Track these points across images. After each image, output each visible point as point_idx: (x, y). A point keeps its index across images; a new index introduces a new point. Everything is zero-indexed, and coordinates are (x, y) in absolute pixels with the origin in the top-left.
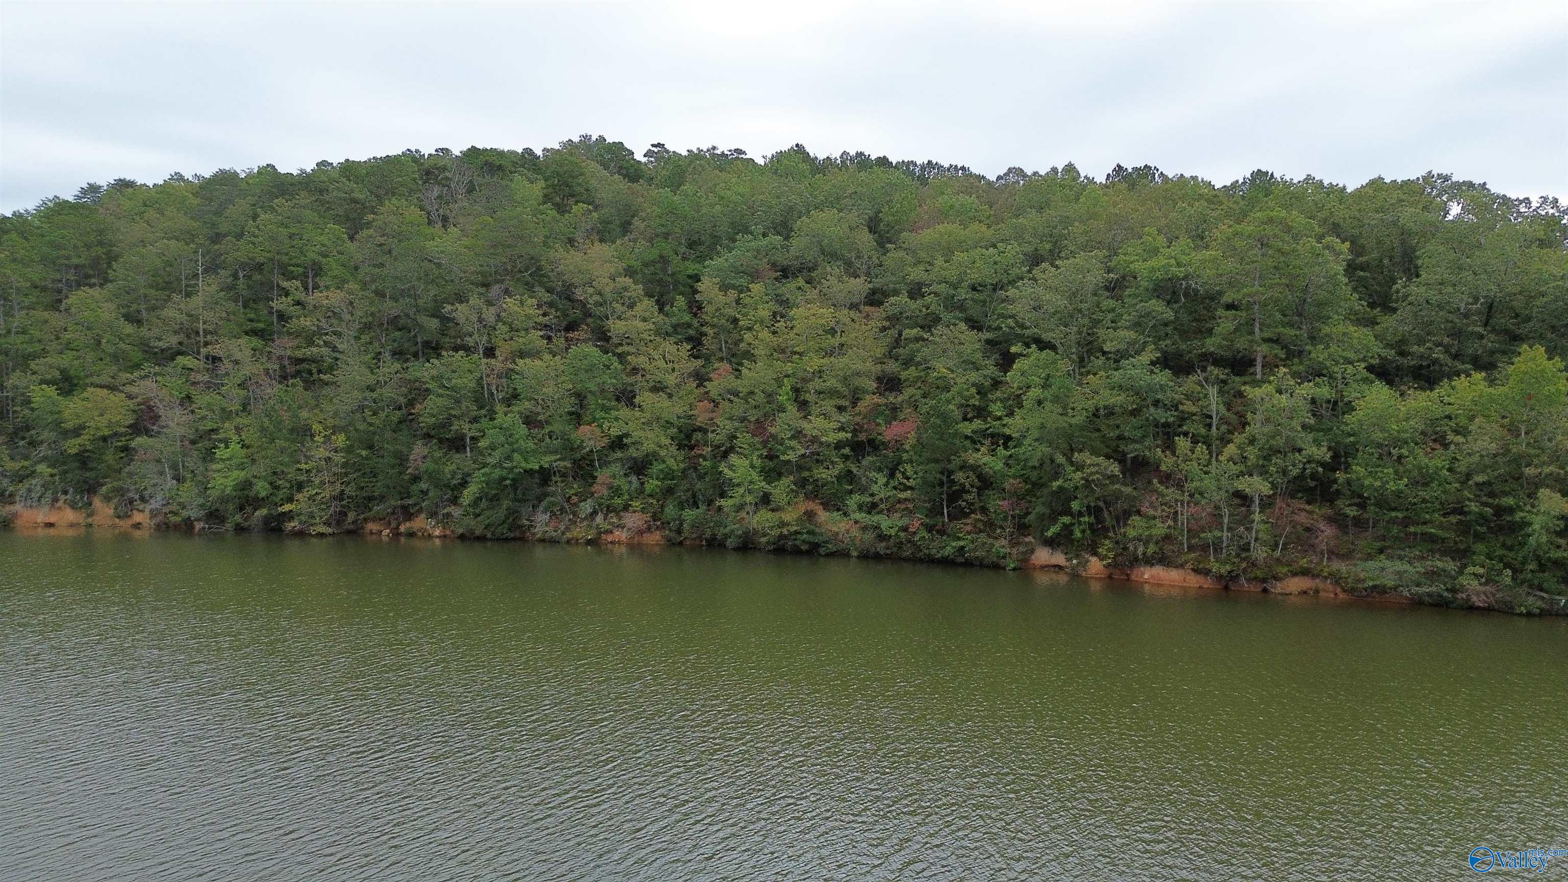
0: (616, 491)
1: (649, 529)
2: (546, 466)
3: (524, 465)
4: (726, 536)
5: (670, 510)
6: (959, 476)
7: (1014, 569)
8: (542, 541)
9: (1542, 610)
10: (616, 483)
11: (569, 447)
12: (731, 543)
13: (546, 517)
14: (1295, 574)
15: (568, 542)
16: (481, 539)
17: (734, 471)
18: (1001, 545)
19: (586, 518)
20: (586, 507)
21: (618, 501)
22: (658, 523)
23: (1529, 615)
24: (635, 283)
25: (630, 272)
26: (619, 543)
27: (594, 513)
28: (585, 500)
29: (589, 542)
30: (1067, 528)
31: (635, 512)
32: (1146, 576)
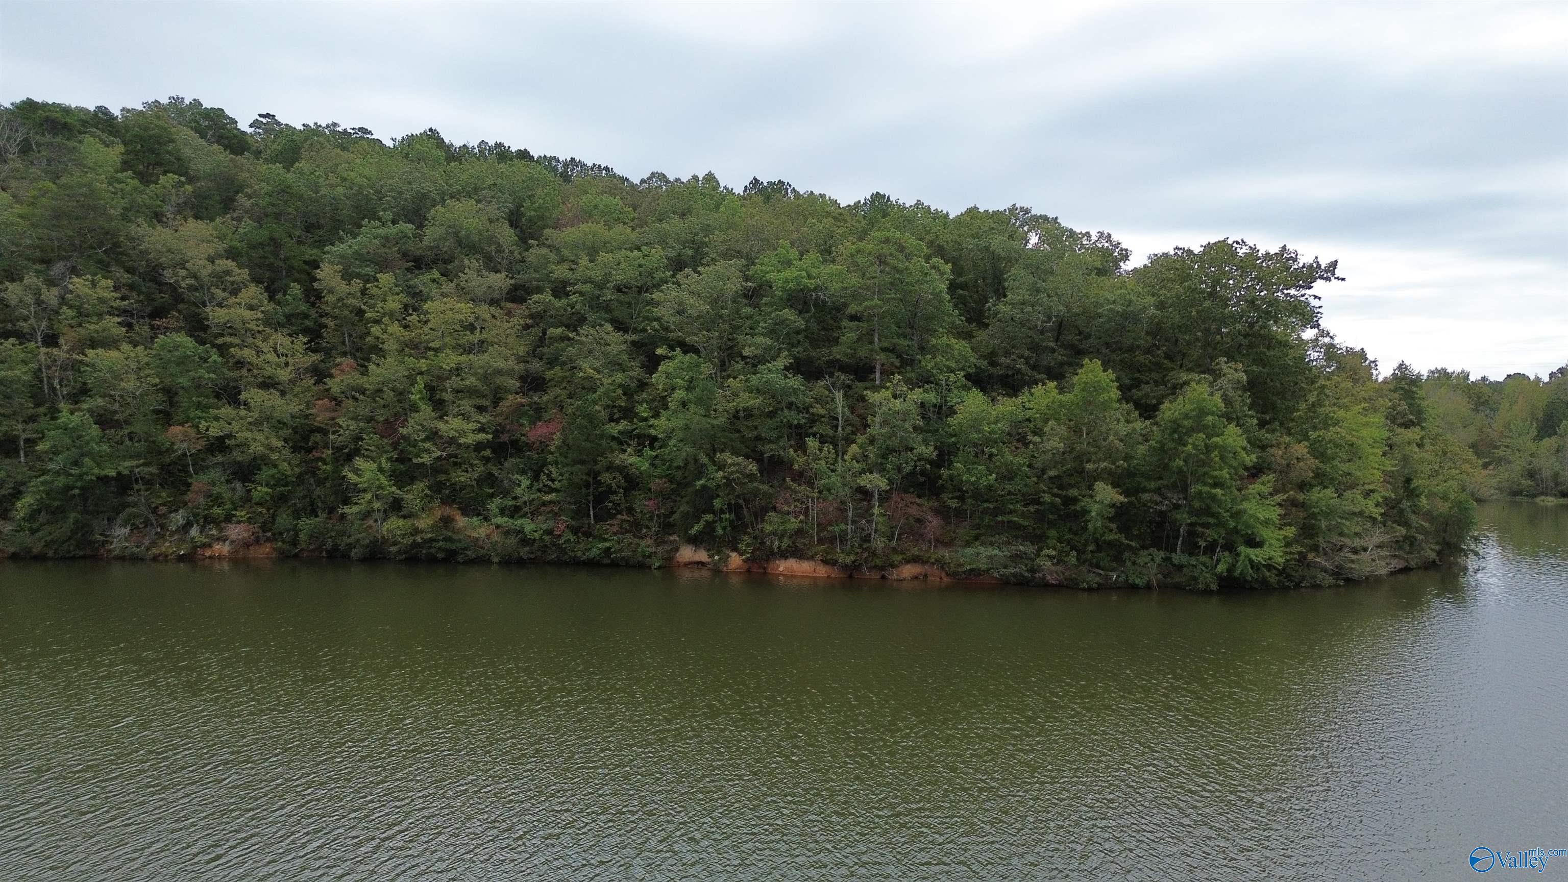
0: (217, 500)
1: (257, 541)
2: (126, 472)
3: (96, 471)
4: (350, 546)
5: (284, 520)
6: (606, 477)
7: (659, 568)
8: (121, 558)
9: (1099, 584)
10: (216, 490)
11: (155, 451)
12: (355, 553)
13: (126, 531)
14: (908, 562)
15: (155, 559)
16: (40, 558)
17: (359, 476)
18: (646, 545)
19: (177, 531)
20: (179, 518)
21: (216, 511)
22: (269, 534)
23: (1090, 590)
24: (240, 266)
25: (232, 254)
26: (220, 558)
27: (188, 525)
28: (176, 511)
29: (181, 559)
30: (710, 526)
31: (239, 522)
32: (781, 569)
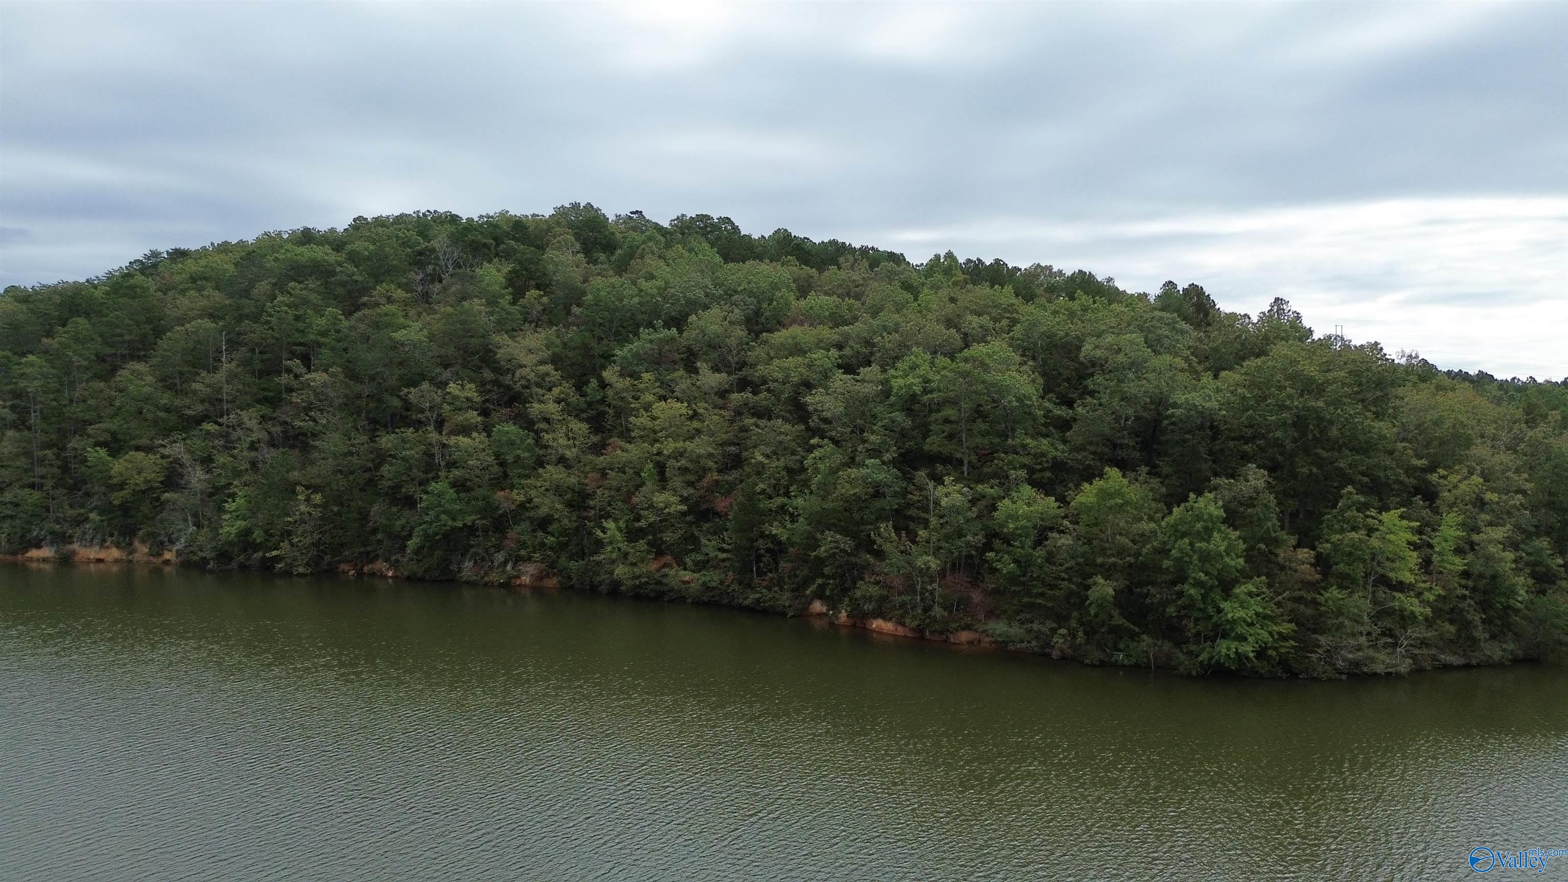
0: (523, 545)
1: (548, 575)
2: (469, 524)
3: (450, 523)
5: (563, 560)
8: (467, 583)
10: (522, 538)
11: (489, 509)
14: (963, 629)
15: (486, 584)
18: (785, 599)
19: (499, 566)
20: (500, 557)
21: (523, 553)
22: (555, 570)
24: (556, 370)
25: (555, 360)
26: (525, 586)
27: (505, 563)
28: (499, 551)
29: (501, 585)
31: (535, 562)
